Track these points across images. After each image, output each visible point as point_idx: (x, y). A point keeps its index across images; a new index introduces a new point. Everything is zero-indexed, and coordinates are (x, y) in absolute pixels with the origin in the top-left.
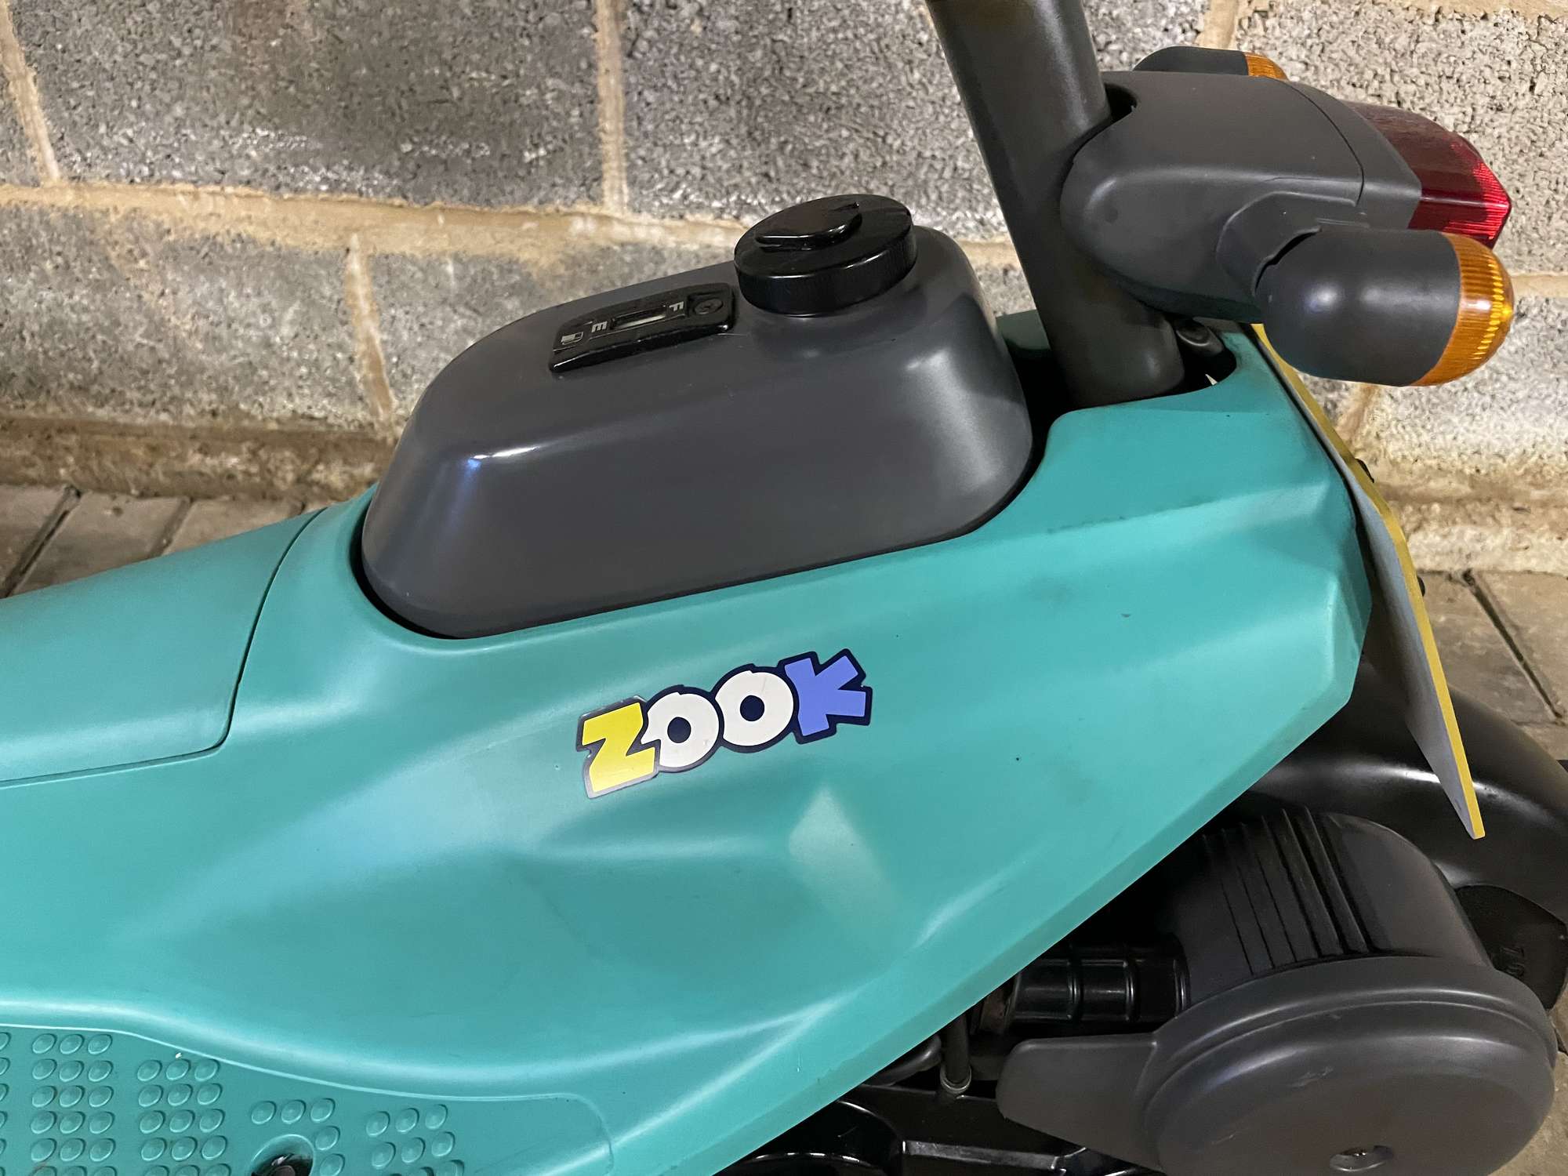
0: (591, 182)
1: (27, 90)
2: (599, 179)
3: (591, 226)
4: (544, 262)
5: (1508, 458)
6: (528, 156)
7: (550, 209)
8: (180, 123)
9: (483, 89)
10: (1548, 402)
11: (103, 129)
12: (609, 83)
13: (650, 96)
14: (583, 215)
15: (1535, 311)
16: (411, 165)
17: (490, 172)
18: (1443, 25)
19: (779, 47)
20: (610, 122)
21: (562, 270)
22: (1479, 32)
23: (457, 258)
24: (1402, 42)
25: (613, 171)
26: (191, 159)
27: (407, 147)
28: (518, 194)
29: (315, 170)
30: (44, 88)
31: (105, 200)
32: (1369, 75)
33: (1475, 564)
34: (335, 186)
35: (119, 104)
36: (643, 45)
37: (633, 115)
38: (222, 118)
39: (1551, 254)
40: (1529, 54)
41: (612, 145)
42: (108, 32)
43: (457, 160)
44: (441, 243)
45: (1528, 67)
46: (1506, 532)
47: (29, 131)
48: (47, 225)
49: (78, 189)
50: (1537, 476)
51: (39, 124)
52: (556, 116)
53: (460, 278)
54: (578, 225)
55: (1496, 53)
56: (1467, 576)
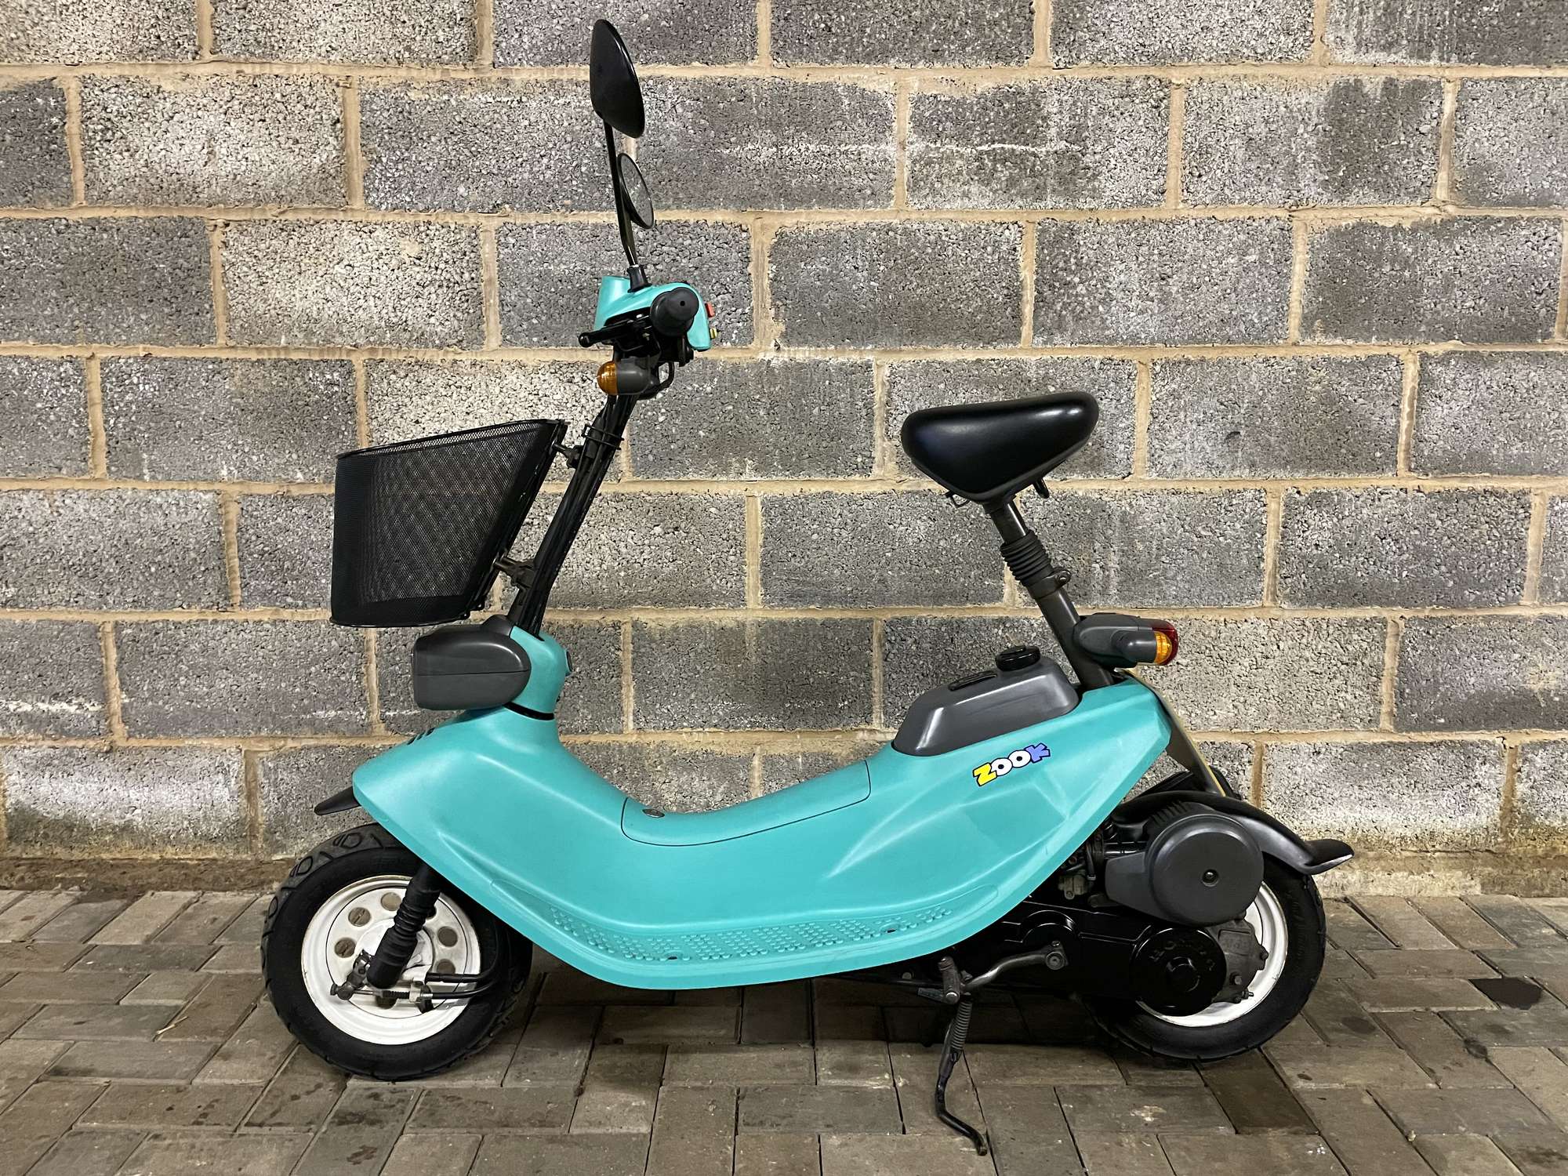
0: (867, 715)
1: (629, 691)
2: (871, 713)
3: (866, 735)
4: (844, 753)
5: (1346, 832)
6: (840, 705)
7: (848, 728)
8: (692, 701)
9: (823, 678)
10: (1352, 798)
11: (658, 706)
12: (877, 673)
13: (894, 676)
14: (863, 730)
15: (1324, 750)
16: (789, 713)
17: (823, 714)
18: (1229, 626)
19: (948, 653)
20: (877, 688)
21: (852, 757)
22: (1246, 626)
23: (804, 755)
24: (1213, 634)
25: (877, 708)
26: (693, 716)
27: (788, 705)
28: (834, 722)
29: (746, 718)
30: (637, 690)
31: (650, 739)
32: (1203, 648)
33: (1348, 893)
34: (753, 725)
35: (668, 695)
36: (891, 656)
37: (887, 685)
38: (710, 699)
39: (1319, 721)
40: (1271, 634)
41: (877, 698)
42: (671, 666)
43: (809, 709)
44: (798, 748)
45: (1273, 639)
46: (1358, 872)
47: (625, 709)
48: (621, 752)
49: (640, 734)
50: (1364, 840)
51: (629, 705)
52: (854, 687)
53: (804, 764)
54: (860, 735)
55: (1256, 635)
56: (1346, 900)
